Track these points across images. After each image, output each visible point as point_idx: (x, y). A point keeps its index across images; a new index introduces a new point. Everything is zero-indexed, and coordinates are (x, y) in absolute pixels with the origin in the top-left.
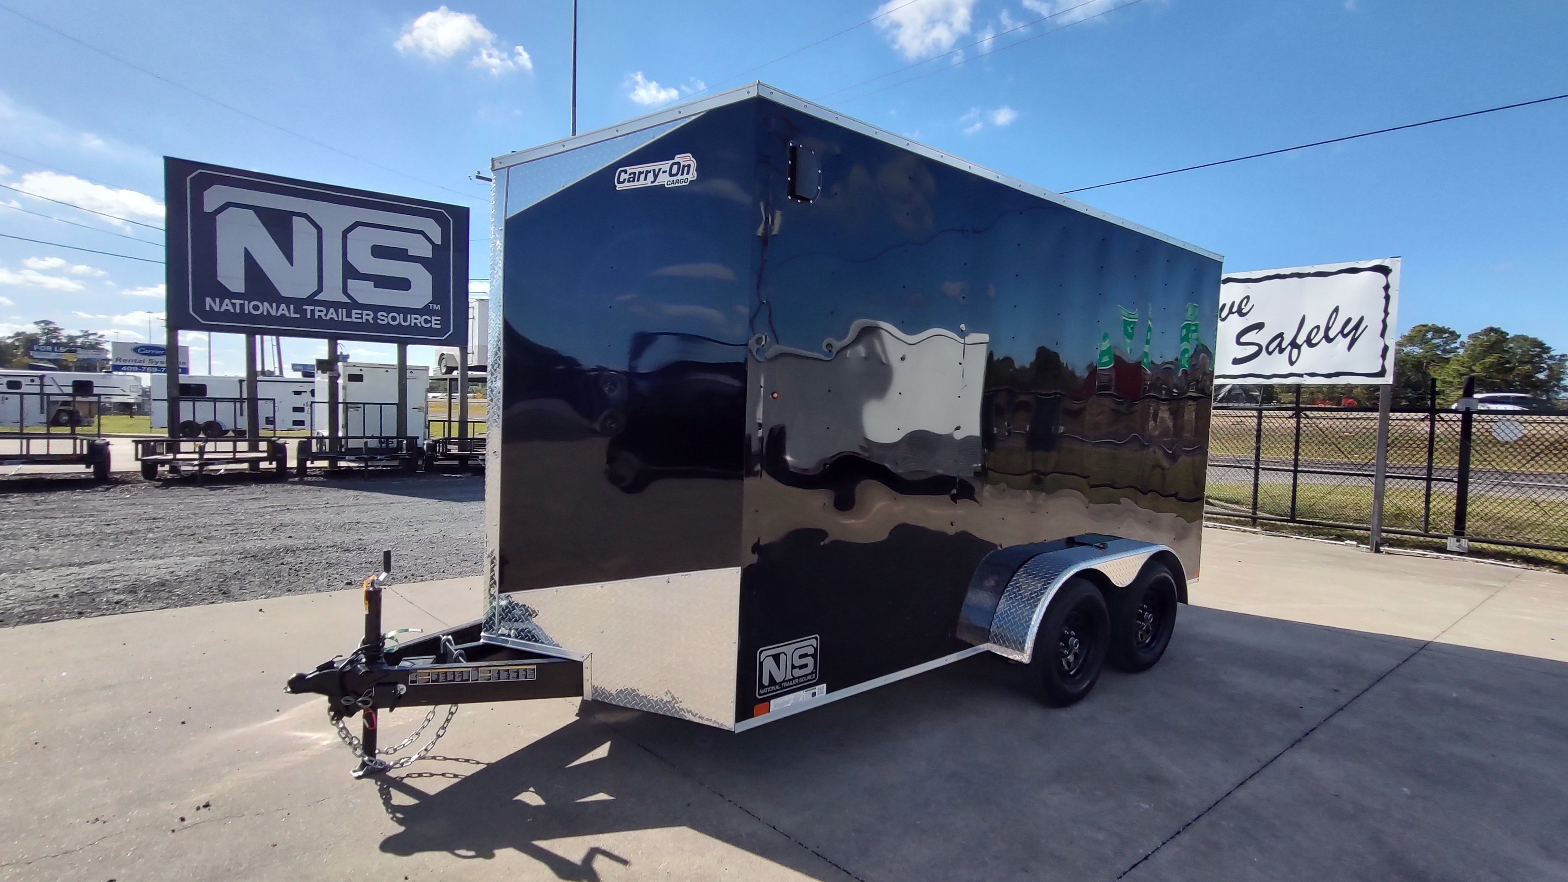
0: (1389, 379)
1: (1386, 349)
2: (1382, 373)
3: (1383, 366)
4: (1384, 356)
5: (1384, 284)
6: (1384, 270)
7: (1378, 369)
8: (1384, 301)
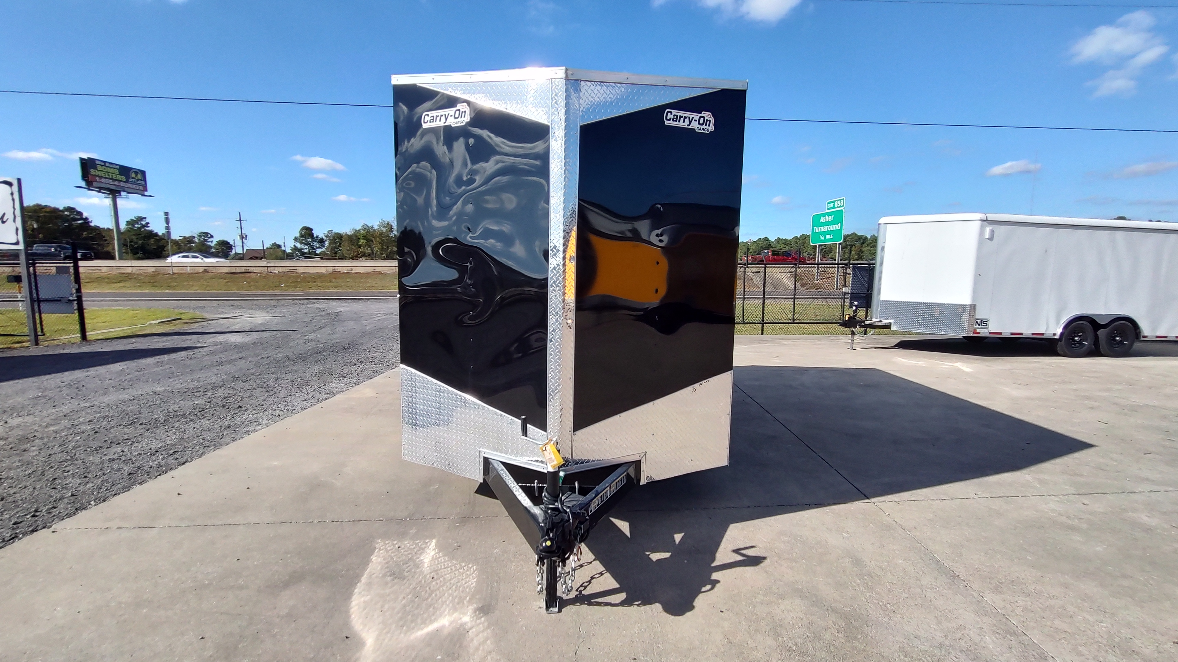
0: (21, 246)
1: (17, 229)
2: (17, 243)
3: (17, 239)
4: (17, 233)
5: (10, 192)
6: (10, 184)
7: (15, 241)
8: (12, 202)
